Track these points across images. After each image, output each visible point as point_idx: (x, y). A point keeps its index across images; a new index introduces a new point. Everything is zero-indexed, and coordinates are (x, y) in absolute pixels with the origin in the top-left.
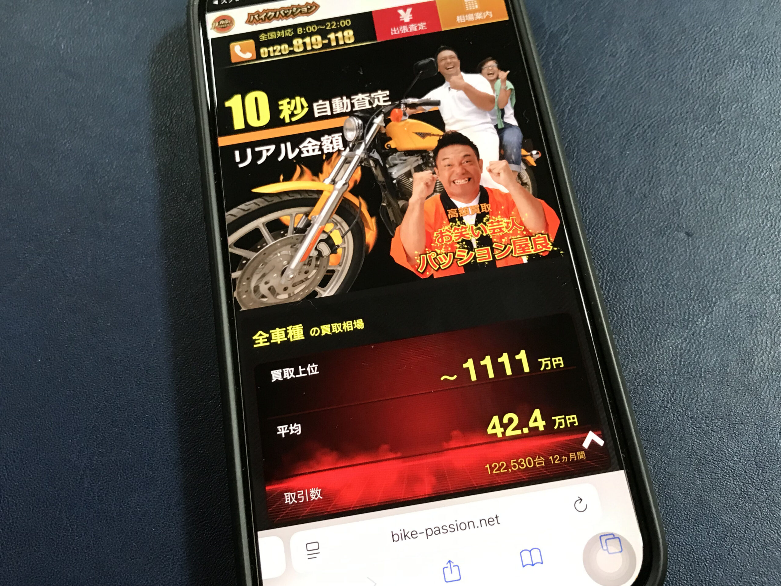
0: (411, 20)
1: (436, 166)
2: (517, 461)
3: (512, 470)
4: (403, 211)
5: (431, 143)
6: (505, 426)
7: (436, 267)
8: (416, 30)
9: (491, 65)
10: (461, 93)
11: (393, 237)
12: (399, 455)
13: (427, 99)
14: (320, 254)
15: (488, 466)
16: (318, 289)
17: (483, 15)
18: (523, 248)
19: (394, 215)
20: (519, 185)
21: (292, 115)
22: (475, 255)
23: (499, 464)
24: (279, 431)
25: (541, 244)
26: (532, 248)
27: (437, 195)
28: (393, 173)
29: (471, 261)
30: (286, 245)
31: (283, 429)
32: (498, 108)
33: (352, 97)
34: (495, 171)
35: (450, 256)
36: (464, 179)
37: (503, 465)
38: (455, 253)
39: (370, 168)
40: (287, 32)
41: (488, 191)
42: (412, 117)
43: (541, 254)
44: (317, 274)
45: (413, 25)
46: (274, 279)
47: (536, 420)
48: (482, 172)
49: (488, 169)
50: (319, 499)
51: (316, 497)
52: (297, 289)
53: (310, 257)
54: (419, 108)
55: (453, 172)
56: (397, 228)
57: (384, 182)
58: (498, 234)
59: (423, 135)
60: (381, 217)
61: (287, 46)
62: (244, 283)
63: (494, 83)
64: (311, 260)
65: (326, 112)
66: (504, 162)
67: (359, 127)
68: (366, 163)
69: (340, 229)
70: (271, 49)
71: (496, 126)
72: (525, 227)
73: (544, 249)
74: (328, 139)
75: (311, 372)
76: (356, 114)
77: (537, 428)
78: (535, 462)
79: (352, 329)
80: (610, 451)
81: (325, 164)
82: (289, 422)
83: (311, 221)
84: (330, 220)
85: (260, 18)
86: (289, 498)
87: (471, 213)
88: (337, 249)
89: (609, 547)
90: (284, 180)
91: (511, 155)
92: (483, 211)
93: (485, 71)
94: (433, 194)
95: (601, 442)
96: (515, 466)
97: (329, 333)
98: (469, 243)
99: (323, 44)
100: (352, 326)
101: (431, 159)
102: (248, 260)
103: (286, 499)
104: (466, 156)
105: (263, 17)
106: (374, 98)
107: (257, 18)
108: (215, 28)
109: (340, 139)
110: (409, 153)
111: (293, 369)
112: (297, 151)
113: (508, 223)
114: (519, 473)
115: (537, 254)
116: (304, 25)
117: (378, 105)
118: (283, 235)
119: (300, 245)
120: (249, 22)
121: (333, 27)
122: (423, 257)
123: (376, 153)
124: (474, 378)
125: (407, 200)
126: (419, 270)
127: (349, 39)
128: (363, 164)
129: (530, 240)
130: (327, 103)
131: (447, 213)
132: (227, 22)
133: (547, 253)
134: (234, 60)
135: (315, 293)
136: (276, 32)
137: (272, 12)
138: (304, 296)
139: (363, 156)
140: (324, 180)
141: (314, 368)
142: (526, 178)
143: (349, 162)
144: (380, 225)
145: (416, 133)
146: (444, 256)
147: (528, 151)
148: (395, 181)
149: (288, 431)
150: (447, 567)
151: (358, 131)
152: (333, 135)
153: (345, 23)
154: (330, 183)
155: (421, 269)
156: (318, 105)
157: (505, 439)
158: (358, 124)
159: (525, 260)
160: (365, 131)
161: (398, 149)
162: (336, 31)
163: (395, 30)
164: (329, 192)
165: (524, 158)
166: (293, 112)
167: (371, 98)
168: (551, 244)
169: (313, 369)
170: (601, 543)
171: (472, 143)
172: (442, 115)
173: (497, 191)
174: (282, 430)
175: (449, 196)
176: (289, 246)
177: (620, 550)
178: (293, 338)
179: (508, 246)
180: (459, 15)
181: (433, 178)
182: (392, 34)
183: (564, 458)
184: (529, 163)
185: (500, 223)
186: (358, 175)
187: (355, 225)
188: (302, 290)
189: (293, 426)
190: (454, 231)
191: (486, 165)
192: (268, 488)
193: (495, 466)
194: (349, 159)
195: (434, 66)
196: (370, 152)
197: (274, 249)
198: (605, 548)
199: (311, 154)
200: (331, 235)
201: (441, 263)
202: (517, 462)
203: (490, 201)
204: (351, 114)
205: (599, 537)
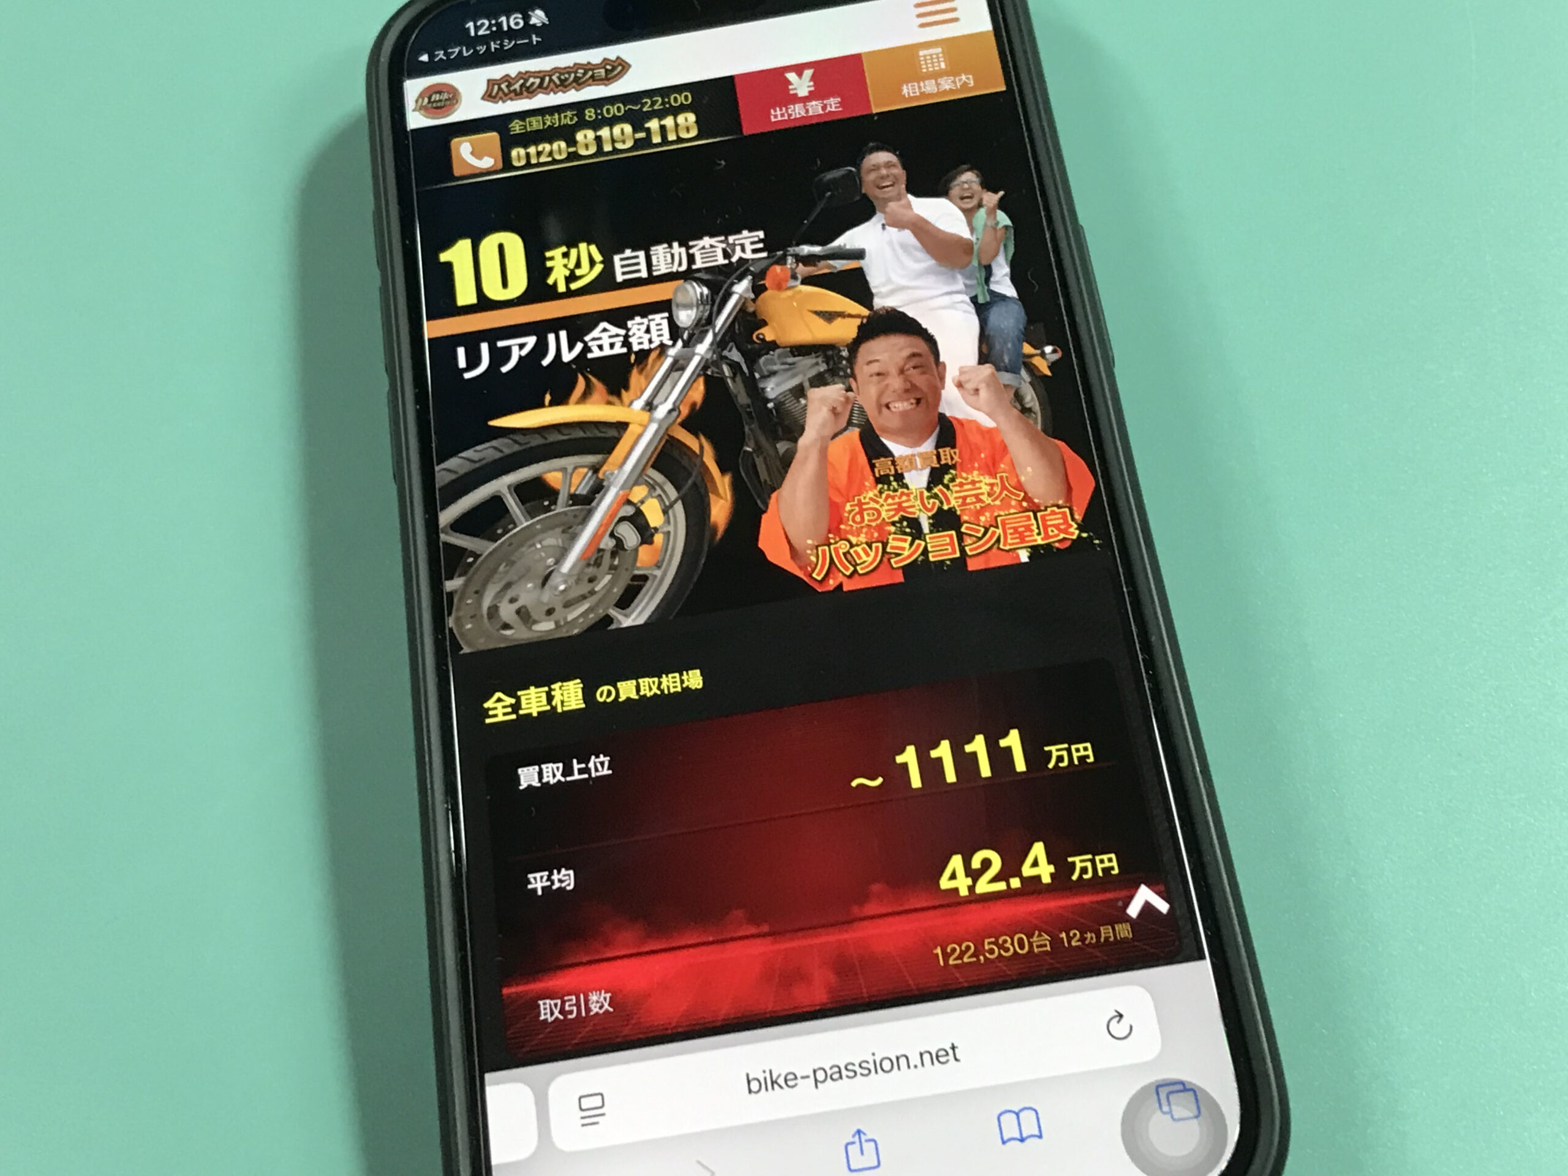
0: (810, 92)
1: (853, 375)
2: (997, 940)
3: (986, 958)
4: (786, 461)
5: (844, 331)
6: (974, 875)
7: (847, 569)
8: (821, 112)
9: (969, 178)
10: (907, 236)
11: (764, 512)
12: (765, 928)
13: (840, 247)
14: (620, 544)
15: (939, 951)
16: (614, 612)
17: (954, 82)
18: (1021, 533)
19: (768, 470)
20: (1016, 412)
21: (571, 278)
22: (926, 548)
23: (960, 946)
24: (530, 883)
25: (1057, 526)
26: (1039, 534)
27: (855, 432)
28: (768, 389)
29: (916, 560)
30: (552, 528)
31: (538, 879)
32: (980, 263)
33: (691, 243)
34: (970, 386)
35: (877, 548)
36: (907, 400)
37: (968, 948)
38: (887, 543)
39: (722, 380)
40: (565, 117)
41: (955, 423)
42: (808, 281)
43: (1057, 545)
44: (612, 583)
45: (814, 103)
46: (528, 593)
47: (1035, 864)
48: (943, 387)
49: (956, 381)
50: (607, 1011)
51: (601, 1008)
52: (570, 612)
53: (600, 550)
54: (823, 263)
55: (887, 386)
56: (774, 495)
57: (749, 406)
58: (972, 507)
59: (829, 316)
60: (743, 474)
61: (563, 144)
62: (469, 601)
63: (973, 216)
64: (602, 557)
65: (638, 271)
66: (988, 369)
67: (702, 301)
68: (716, 370)
69: (660, 496)
70: (532, 150)
71: (974, 300)
72: (1026, 493)
73: (1062, 536)
74: (642, 324)
75: (597, 770)
76: (697, 275)
77: (1038, 878)
78: (1031, 944)
79: (679, 689)
80: (1180, 923)
81: (635, 371)
82: (550, 866)
83: (603, 480)
84: (640, 479)
85: (512, 88)
86: (548, 1011)
87: (919, 466)
88: (652, 535)
89: (1173, 1107)
90: (553, 403)
91: (1002, 356)
92: (943, 462)
93: (955, 191)
94: (845, 429)
95: (1163, 906)
96: (992, 951)
97: (634, 696)
98: (915, 524)
99: (636, 141)
100: (678, 684)
101: (844, 362)
102: (477, 556)
103: (543, 1012)
104: (914, 355)
105: (517, 86)
106: (734, 245)
107: (506, 90)
108: (420, 108)
109: (665, 324)
110: (801, 350)
111: (561, 765)
112: (579, 346)
113: (992, 485)
114: (1000, 964)
115: (1049, 545)
116: (598, 103)
117: (741, 259)
118: (547, 509)
119: (580, 527)
120: (489, 96)
121: (656, 107)
122: (824, 552)
123: (734, 349)
124: (916, 782)
125: (795, 440)
126: (814, 575)
127: (688, 130)
128: (709, 373)
129: (1036, 518)
130: (641, 254)
131: (872, 467)
132: (446, 96)
133: (1067, 544)
134: (457, 172)
135: (608, 620)
136: (543, 116)
137: (535, 77)
138: (585, 627)
139: (709, 356)
140: (631, 403)
141: (602, 764)
142: (1030, 397)
143: (683, 369)
144: (738, 487)
145: (818, 313)
146: (864, 550)
147: (1035, 348)
148: (770, 405)
149: (549, 883)
150: (853, 1143)
151: (701, 308)
152: (650, 317)
153: (681, 99)
154: (643, 409)
155: (818, 574)
156: (622, 260)
157: (975, 899)
158: (702, 294)
159: (1024, 556)
160: (715, 308)
161: (778, 342)
162: (661, 115)
163: (778, 112)
164: (641, 425)
165: (1027, 360)
166: (572, 272)
167: (728, 244)
168: (1075, 526)
169: (600, 766)
170: (1159, 1100)
171: (926, 330)
172: (868, 278)
173: (975, 422)
174: (538, 882)
175: (878, 432)
176: (559, 530)
177: (1196, 1112)
178: (562, 705)
179: (992, 529)
180: (907, 82)
181: (847, 399)
182: (773, 120)
183: (1089, 935)
184: (1039, 370)
185: (978, 485)
186: (698, 393)
187: (690, 489)
188: (584, 614)
189: (559, 872)
190: (886, 500)
191: (951, 374)
192: (505, 991)
193: (954, 950)
194: (681, 362)
195: (854, 181)
196: (723, 350)
197: (529, 535)
198: (1165, 1108)
199: (607, 352)
200: (643, 508)
201: (858, 562)
202: (996, 943)
203: (957, 445)
204: (688, 275)
205: (1154, 1091)
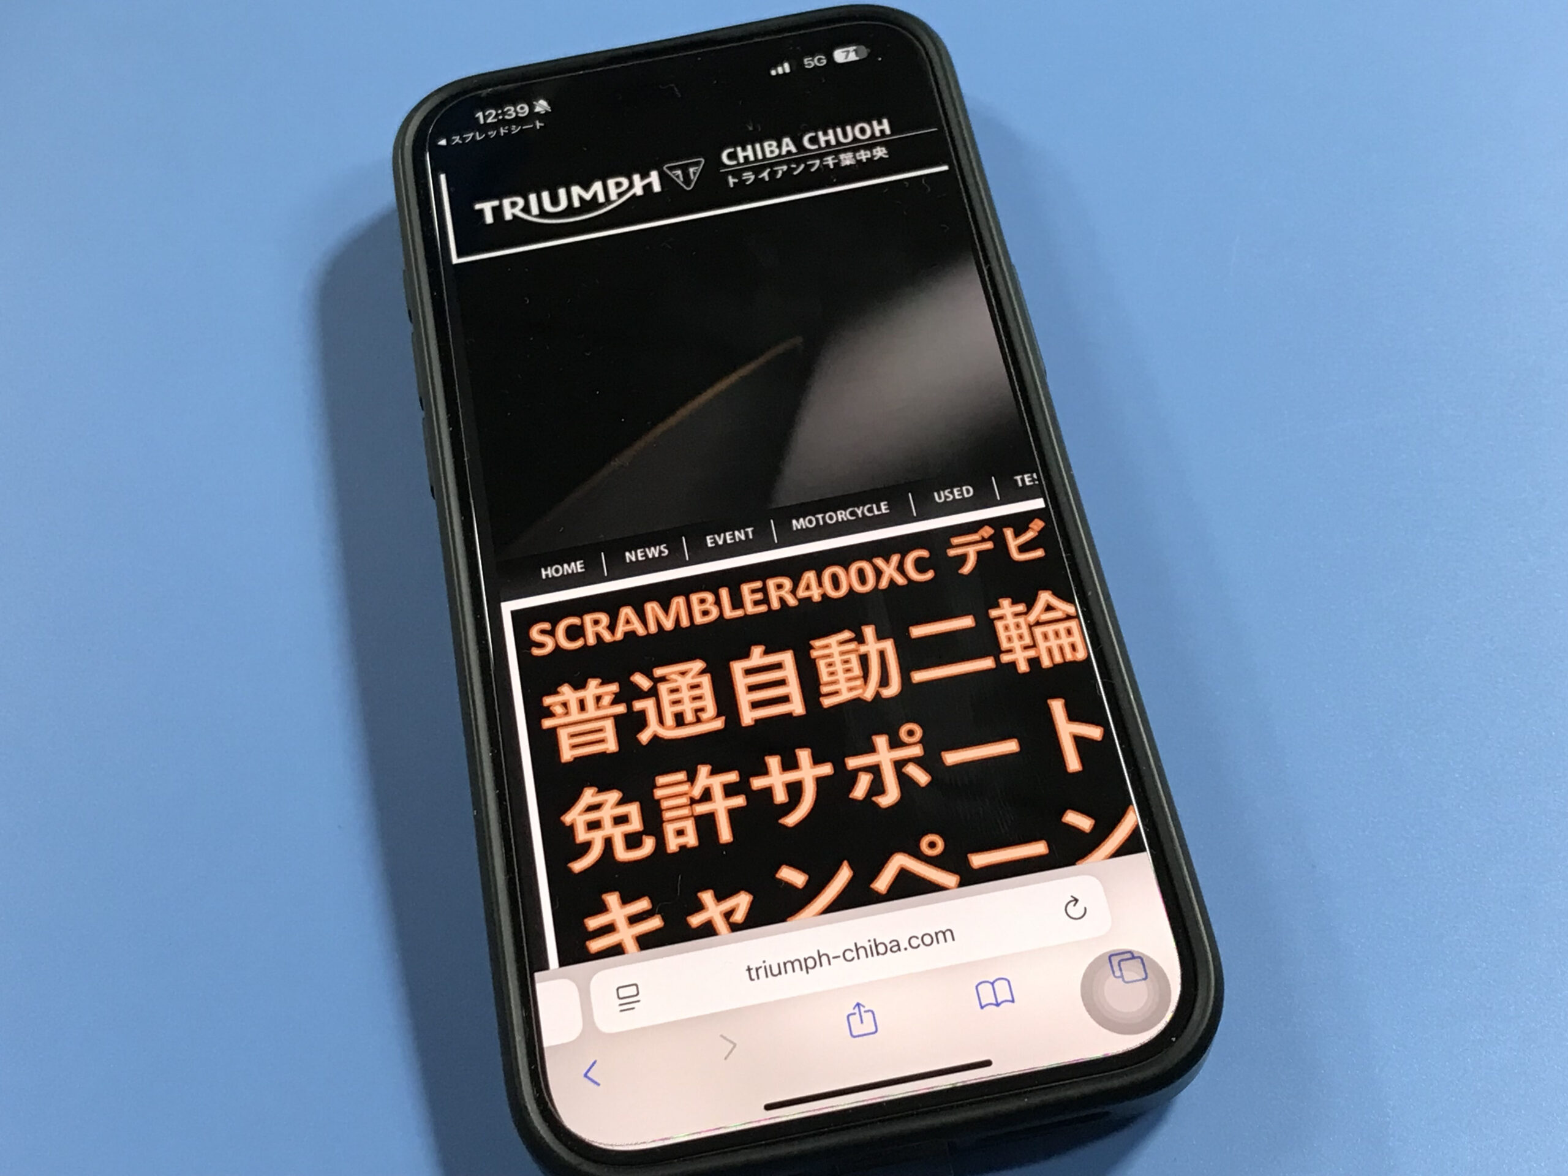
89: (1124, 972)
150: (854, 1014)
170: (1112, 967)
177: (1144, 976)
198: (1118, 973)
205: (1107, 958)
